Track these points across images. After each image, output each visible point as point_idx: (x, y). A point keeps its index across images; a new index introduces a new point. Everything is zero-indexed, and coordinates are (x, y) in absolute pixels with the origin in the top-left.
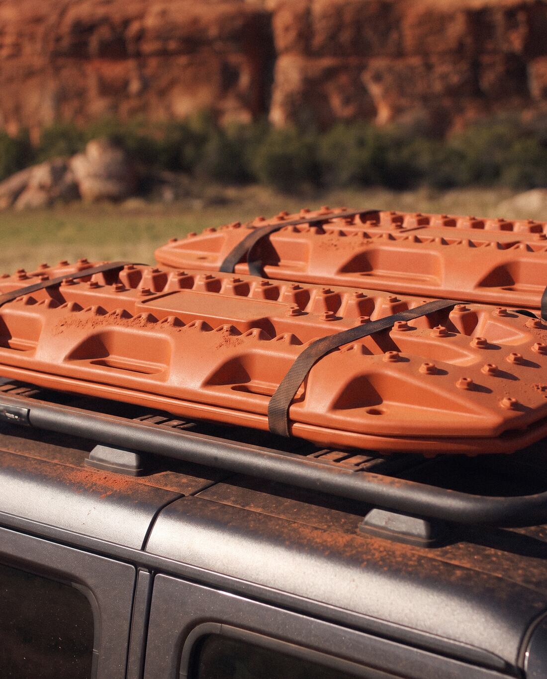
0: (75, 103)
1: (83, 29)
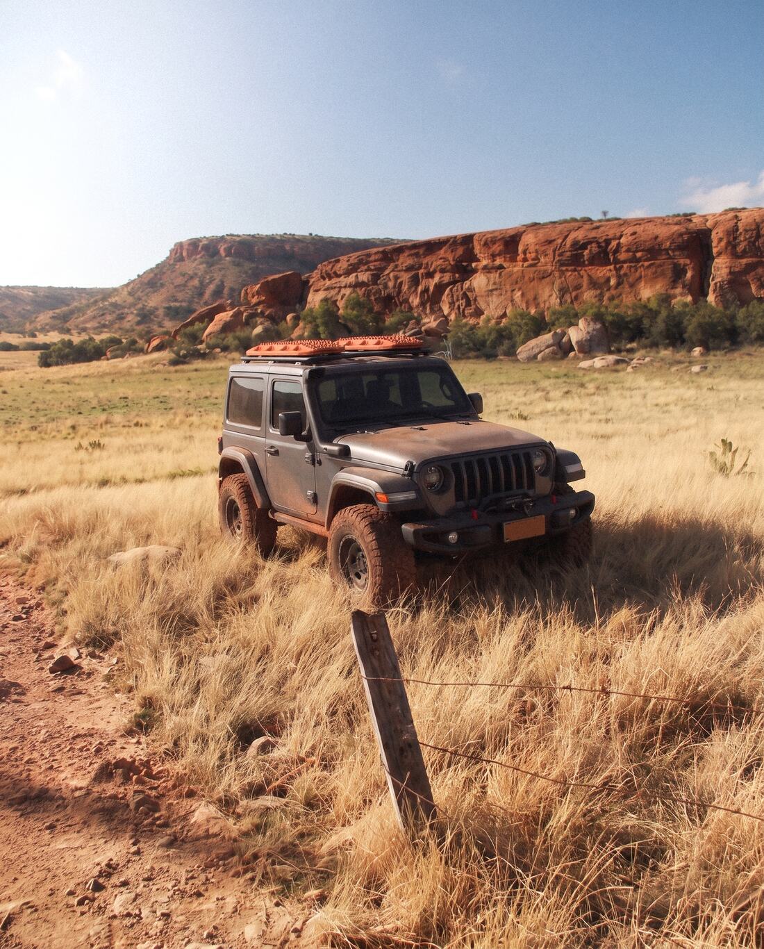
0: (574, 293)
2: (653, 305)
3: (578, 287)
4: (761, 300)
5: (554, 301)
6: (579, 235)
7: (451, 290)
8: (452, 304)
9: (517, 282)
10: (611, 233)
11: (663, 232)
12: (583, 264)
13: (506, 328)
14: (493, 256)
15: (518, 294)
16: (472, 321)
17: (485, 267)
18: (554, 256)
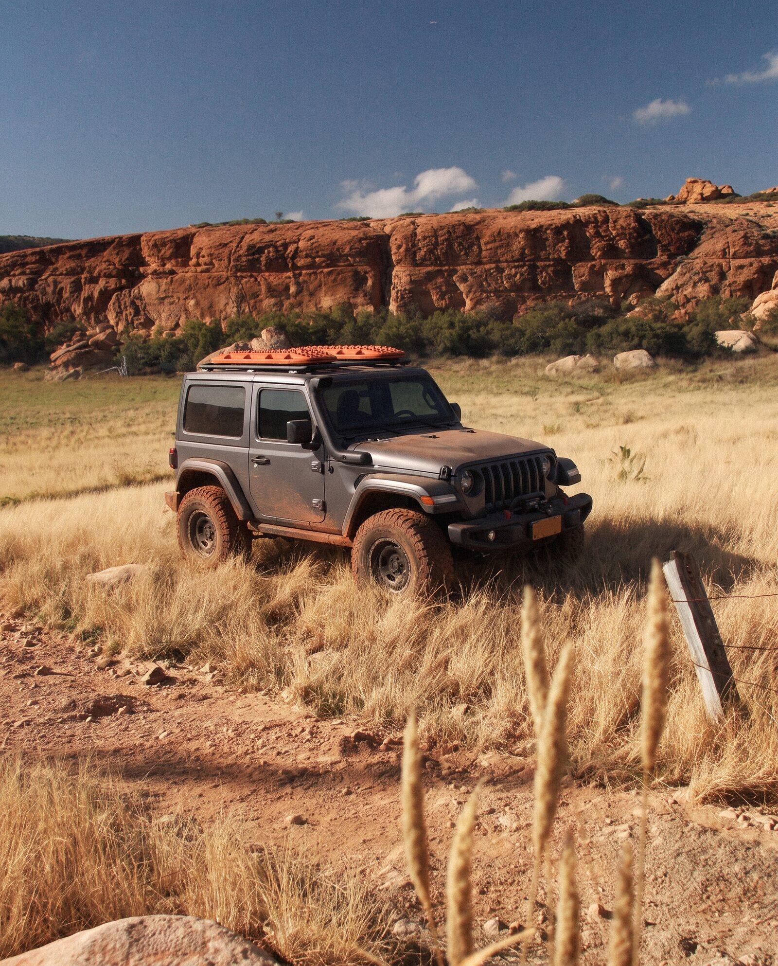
0: (252, 302)
1: (255, 250)
2: (336, 315)
3: (255, 295)
4: (443, 310)
5: (232, 310)
6: (255, 237)
7: (118, 300)
8: (119, 313)
9: (191, 289)
10: (289, 235)
11: (342, 236)
12: (260, 271)
13: (180, 341)
14: (163, 262)
15: (191, 304)
16: (142, 332)
17: (155, 272)
18: (230, 262)
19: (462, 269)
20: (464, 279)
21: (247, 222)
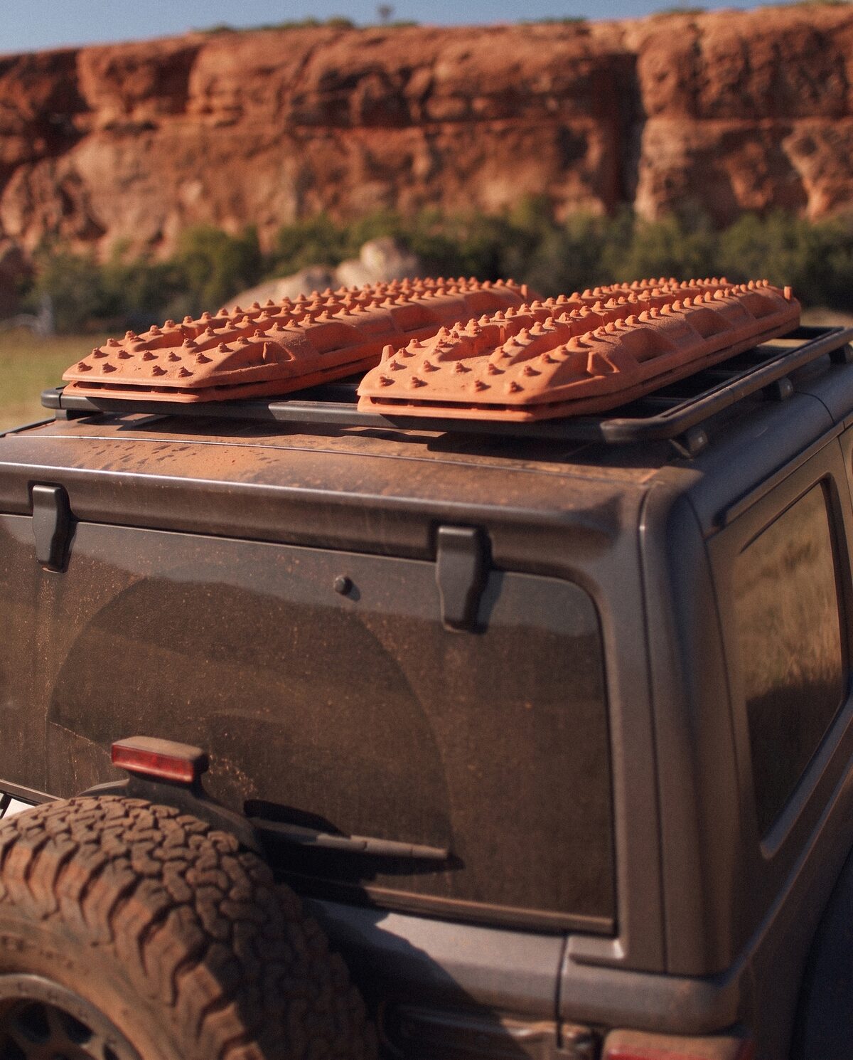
1: (339, 82)
2: (521, 218)
3: (337, 176)
4: (762, 214)
5: (286, 207)
6: (340, 55)
7: (26, 178)
8: (28, 210)
9: (190, 162)
10: (415, 53)
11: (534, 56)
12: (347, 125)
13: (169, 268)
14: (129, 101)
15: (192, 192)
16: (80, 249)
17: (111, 128)
18: (280, 105)
19: (803, 127)
20: (808, 148)
21: (314, 25)
